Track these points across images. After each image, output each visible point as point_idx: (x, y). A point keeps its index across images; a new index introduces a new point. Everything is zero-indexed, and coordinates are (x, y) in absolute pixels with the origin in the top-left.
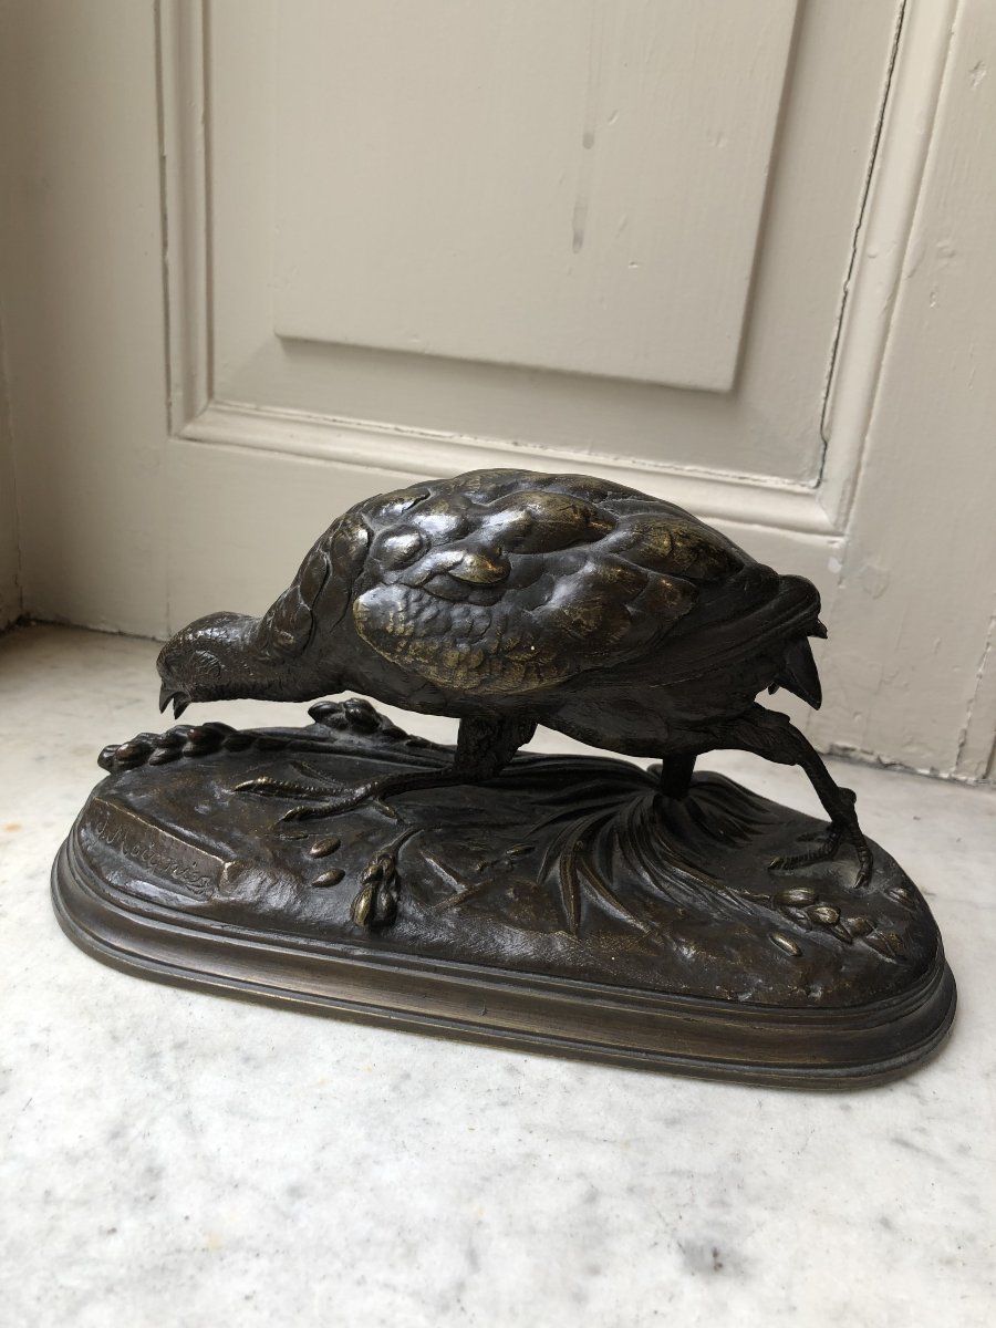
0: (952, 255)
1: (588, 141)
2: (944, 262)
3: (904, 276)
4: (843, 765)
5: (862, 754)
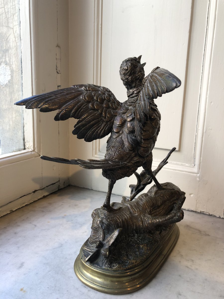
2: (210, 131)
4: (202, 215)
5: (206, 213)
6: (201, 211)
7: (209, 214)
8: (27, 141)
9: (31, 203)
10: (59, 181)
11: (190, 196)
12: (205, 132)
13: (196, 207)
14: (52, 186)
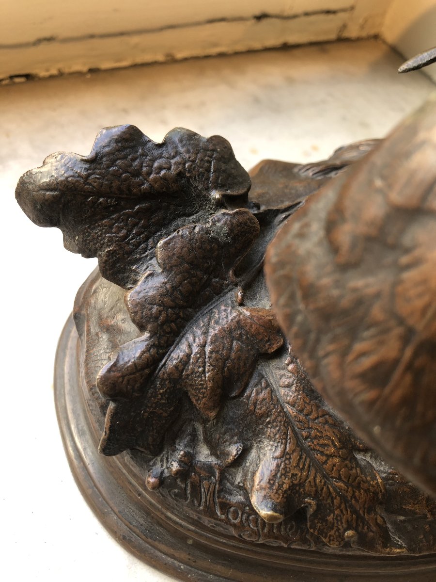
9: (237, 54)
10: (352, 8)
14: (322, 17)
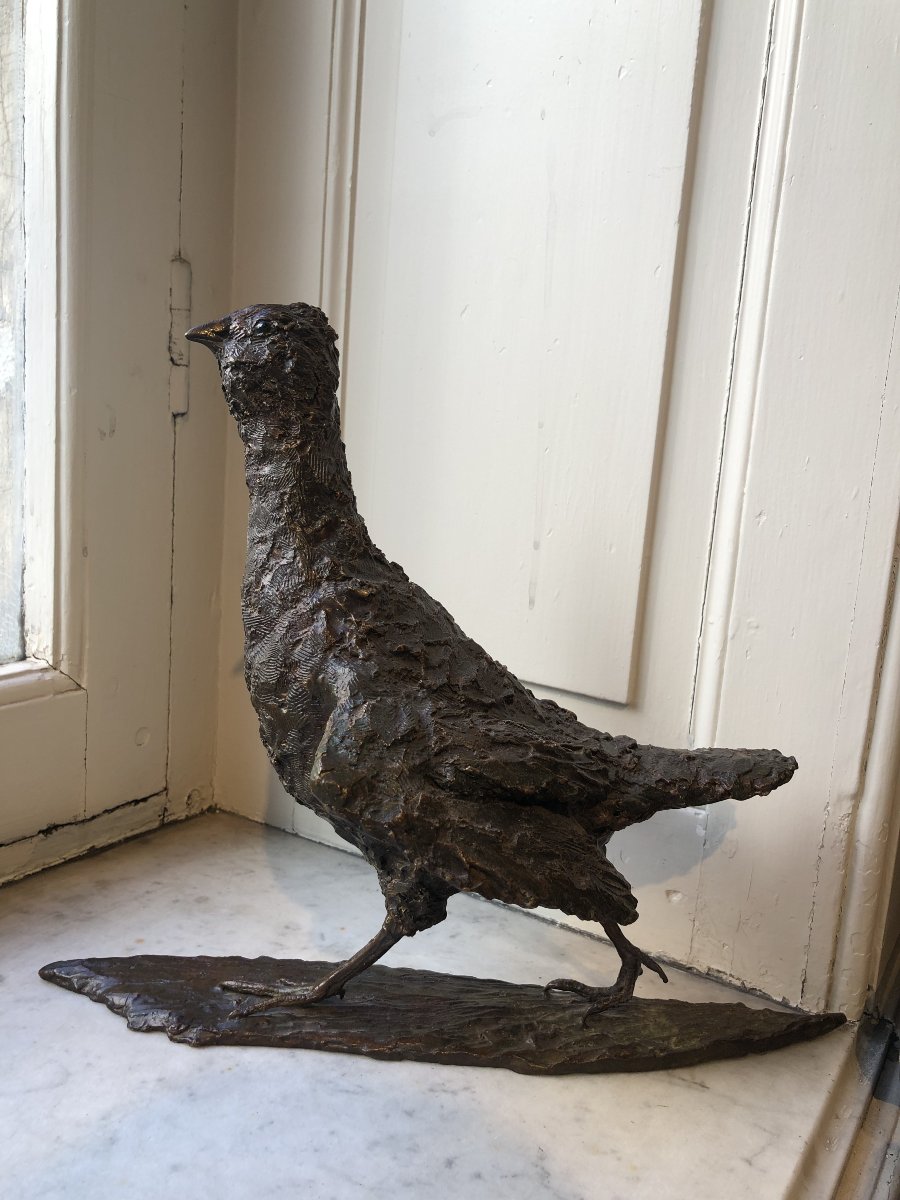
0: (757, 627)
1: (536, 546)
2: (752, 631)
3: (729, 638)
4: (714, 984)
5: (731, 978)
6: (709, 969)
7: (743, 983)
8: (33, 627)
10: (166, 789)
11: (670, 901)
12: (733, 638)
13: (691, 948)
14: (132, 807)
